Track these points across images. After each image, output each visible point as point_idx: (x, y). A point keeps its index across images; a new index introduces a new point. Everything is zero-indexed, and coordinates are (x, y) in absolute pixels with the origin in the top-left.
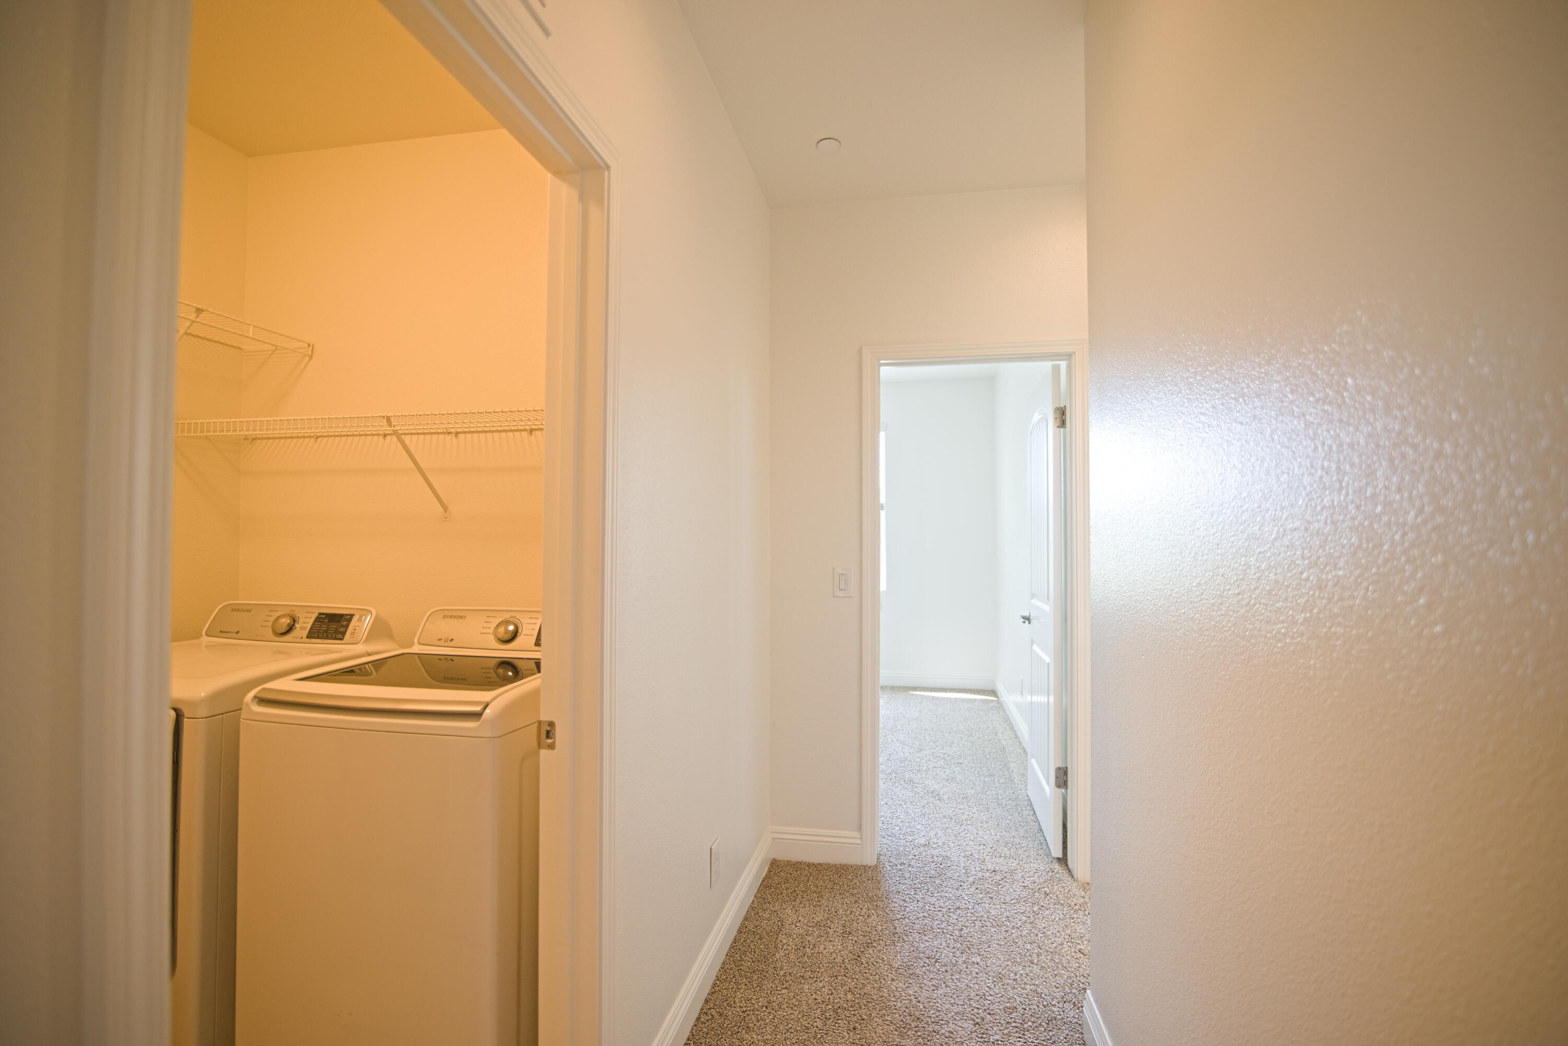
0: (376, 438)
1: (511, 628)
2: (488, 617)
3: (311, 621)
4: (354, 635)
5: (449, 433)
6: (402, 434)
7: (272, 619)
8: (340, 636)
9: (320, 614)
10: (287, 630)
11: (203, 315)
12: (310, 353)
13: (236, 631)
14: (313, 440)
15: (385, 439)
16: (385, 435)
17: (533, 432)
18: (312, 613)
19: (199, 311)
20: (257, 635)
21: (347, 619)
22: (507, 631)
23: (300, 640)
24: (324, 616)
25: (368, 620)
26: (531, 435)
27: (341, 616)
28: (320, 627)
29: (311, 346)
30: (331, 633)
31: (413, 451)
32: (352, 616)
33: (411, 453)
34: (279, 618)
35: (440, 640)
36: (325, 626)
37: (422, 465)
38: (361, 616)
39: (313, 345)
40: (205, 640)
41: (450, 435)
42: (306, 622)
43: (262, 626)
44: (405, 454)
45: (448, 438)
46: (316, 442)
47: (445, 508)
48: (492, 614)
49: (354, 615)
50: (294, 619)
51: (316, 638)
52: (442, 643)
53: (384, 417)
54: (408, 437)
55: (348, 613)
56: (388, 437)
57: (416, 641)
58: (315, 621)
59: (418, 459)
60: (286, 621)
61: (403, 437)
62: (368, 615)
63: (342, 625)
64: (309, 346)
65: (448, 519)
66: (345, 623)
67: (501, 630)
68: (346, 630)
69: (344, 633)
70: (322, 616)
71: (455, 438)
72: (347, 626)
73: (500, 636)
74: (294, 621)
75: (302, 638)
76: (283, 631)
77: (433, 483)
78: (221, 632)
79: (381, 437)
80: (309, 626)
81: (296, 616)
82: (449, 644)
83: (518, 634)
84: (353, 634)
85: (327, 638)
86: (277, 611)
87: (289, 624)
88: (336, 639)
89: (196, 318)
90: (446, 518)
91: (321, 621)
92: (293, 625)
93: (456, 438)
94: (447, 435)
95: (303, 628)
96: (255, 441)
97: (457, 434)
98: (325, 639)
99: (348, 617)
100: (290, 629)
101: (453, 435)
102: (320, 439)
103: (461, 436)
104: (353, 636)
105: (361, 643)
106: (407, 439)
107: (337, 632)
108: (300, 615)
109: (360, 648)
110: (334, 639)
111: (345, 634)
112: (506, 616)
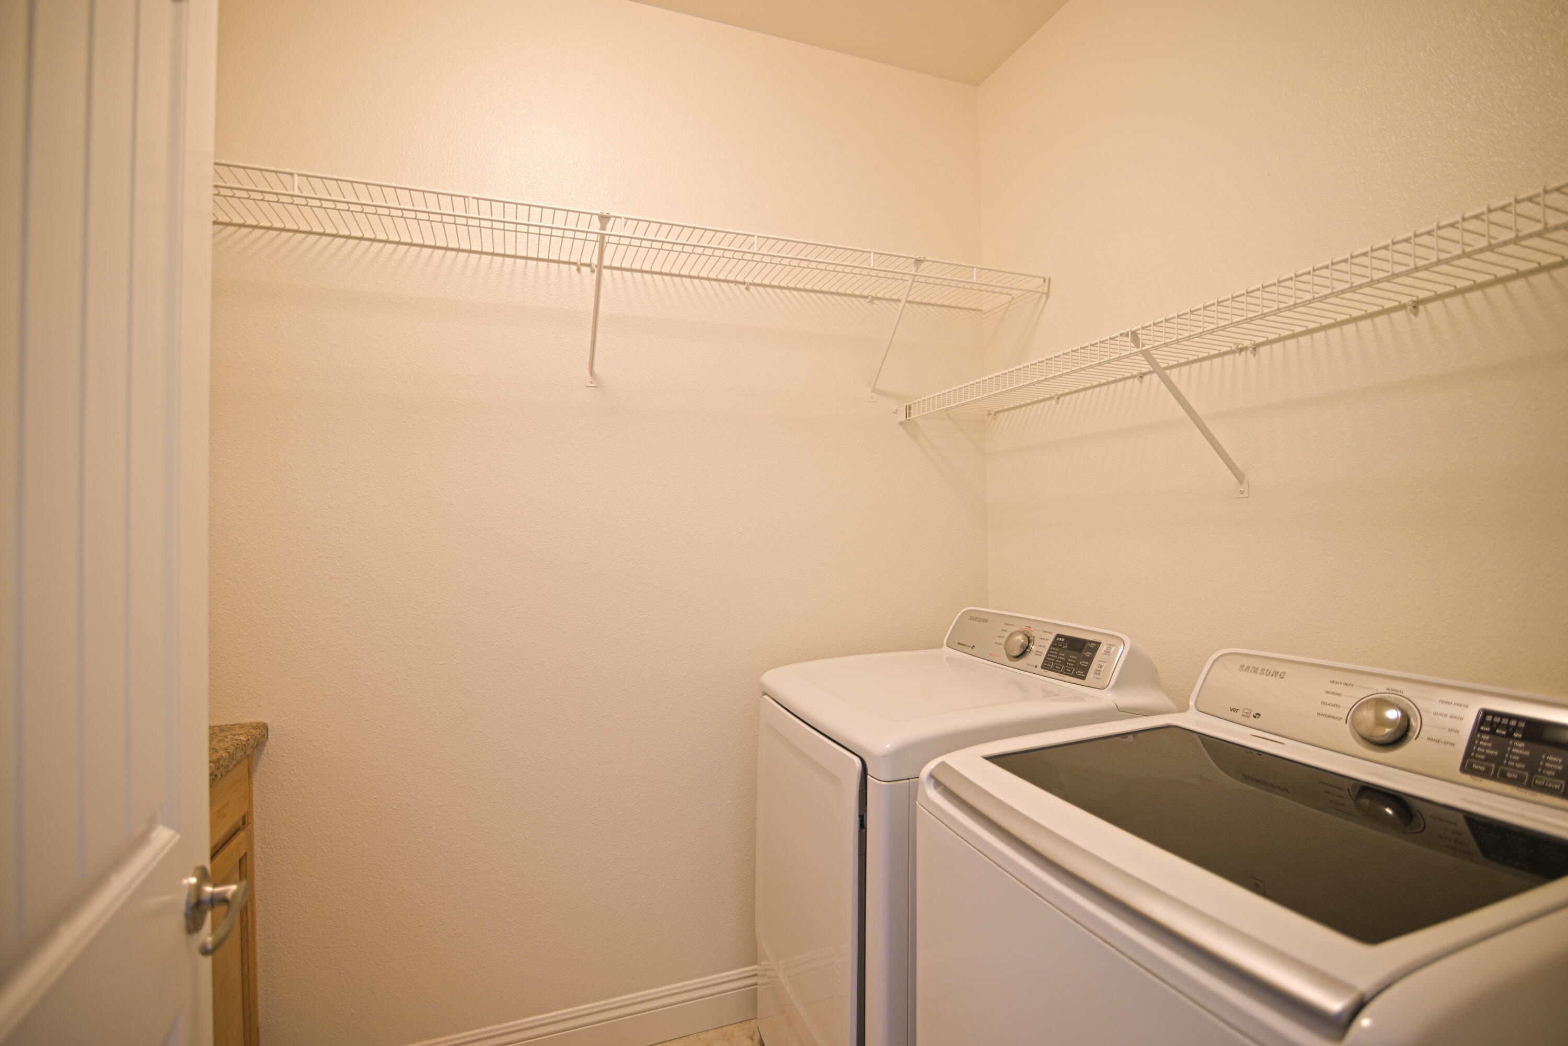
0: (1130, 382)
1: (1392, 714)
2: (1333, 682)
3: (1048, 644)
4: (1099, 674)
5: (1241, 350)
6: (1166, 368)
7: (1006, 635)
8: (1080, 673)
9: (1058, 636)
10: (1021, 653)
11: (923, 266)
12: (1046, 290)
13: (972, 646)
14: (1054, 402)
15: (1141, 382)
16: (1142, 376)
17: (1421, 308)
18: (1049, 633)
19: (918, 262)
20: (991, 654)
21: (1092, 648)
22: (1381, 721)
23: (1033, 669)
24: (1063, 640)
25: (1121, 653)
26: (1416, 314)
27: (1084, 642)
28: (1058, 655)
29: (1047, 281)
30: (1070, 666)
31: (1183, 390)
32: (1098, 644)
33: (1180, 393)
34: (1012, 634)
35: (1234, 710)
36: (1063, 655)
37: (1199, 411)
38: (1110, 646)
39: (1049, 279)
40: (947, 651)
41: (1243, 353)
42: (1042, 647)
43: (996, 643)
44: (1172, 398)
45: (1240, 358)
46: (1057, 403)
47: (1240, 477)
48: (1349, 678)
49: (1100, 643)
50: (1029, 638)
51: (1051, 670)
52: (1237, 716)
53: (1127, 335)
54: (1176, 371)
55: (1092, 639)
56: (1147, 378)
57: (1192, 703)
58: (1052, 645)
59: (1192, 402)
60: (1020, 638)
61: (1168, 372)
62: (1121, 646)
63: (1084, 656)
64: (1045, 281)
65: (1245, 495)
66: (1088, 654)
67: (1368, 715)
68: (1089, 665)
69: (1086, 670)
70: (1060, 639)
71: (1252, 356)
72: (1090, 659)
73: (1364, 730)
74: (1029, 642)
75: (1036, 667)
76: (1017, 653)
77: (1216, 436)
78: (959, 644)
79: (1136, 379)
80: (1045, 651)
81: (1031, 634)
82: (1252, 721)
83: (1410, 734)
84: (1097, 672)
85: (1065, 672)
86: (1012, 625)
87: (1022, 646)
88: (1075, 676)
89: (917, 271)
90: (1242, 493)
91: (1060, 647)
92: (1028, 647)
93: (1255, 355)
94: (1237, 355)
95: (1038, 653)
96: (997, 415)
97: (1256, 347)
98: (1062, 673)
99: (1092, 646)
100: (1025, 652)
101: (1249, 352)
102: (1061, 399)
103: (1264, 350)
104: (1097, 676)
105: (1107, 689)
106: (1173, 375)
107: (1077, 666)
108: (1036, 634)
109: (1106, 699)
110: (1072, 676)
111: (1088, 670)
112: (1380, 688)
